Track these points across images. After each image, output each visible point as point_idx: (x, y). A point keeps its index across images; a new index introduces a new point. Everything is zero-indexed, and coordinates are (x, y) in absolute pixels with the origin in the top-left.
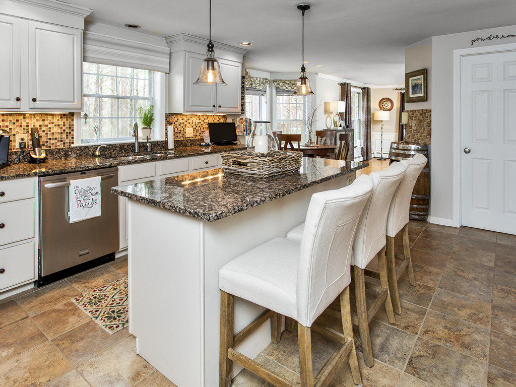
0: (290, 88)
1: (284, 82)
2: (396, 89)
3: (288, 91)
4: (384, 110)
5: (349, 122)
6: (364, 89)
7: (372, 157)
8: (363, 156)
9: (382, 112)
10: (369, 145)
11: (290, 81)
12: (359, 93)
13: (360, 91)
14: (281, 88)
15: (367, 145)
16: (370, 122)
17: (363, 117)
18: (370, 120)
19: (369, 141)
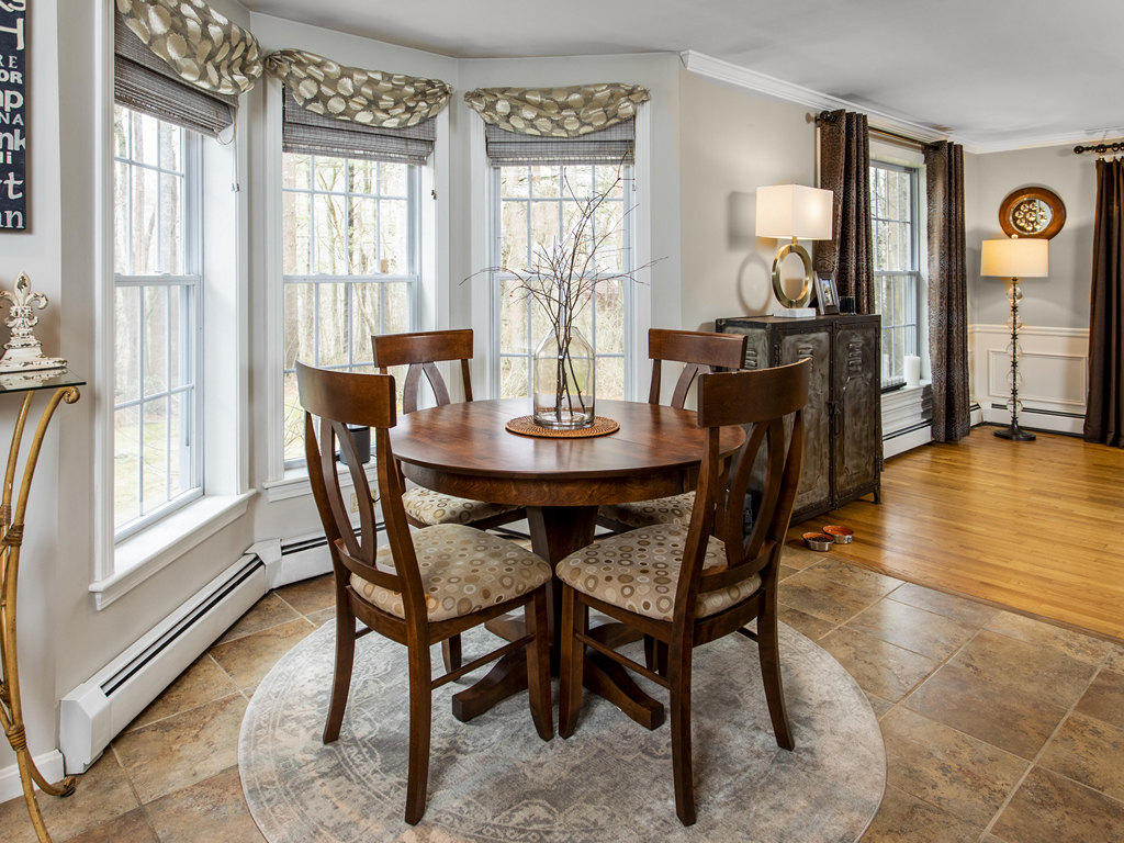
0: (544, 125)
1: (520, 99)
2: (1079, 150)
3: (544, 139)
4: (1021, 237)
5: (858, 284)
6: (931, 150)
7: (974, 422)
8: (930, 422)
9: (1015, 242)
10: (957, 375)
11: (547, 92)
12: (910, 170)
13: (916, 158)
14: (503, 125)
15: (949, 380)
16: (964, 287)
17: (928, 266)
18: (963, 276)
19: (956, 361)
